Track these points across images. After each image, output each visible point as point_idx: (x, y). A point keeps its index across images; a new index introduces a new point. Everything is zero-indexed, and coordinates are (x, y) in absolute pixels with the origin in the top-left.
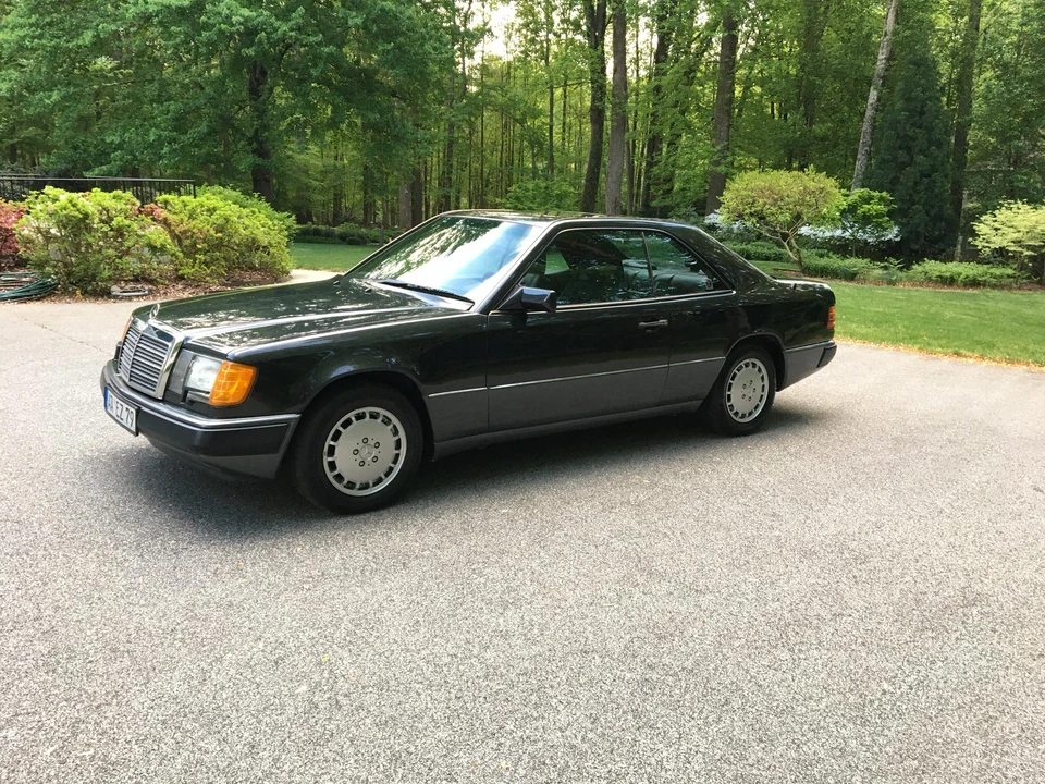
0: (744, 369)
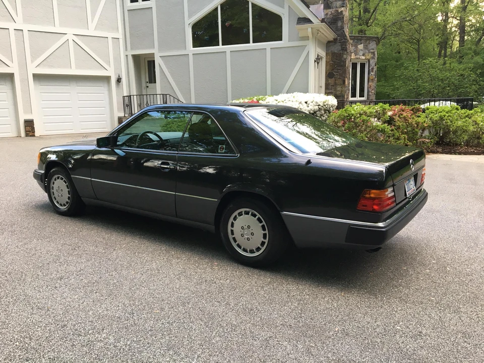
0: (244, 215)
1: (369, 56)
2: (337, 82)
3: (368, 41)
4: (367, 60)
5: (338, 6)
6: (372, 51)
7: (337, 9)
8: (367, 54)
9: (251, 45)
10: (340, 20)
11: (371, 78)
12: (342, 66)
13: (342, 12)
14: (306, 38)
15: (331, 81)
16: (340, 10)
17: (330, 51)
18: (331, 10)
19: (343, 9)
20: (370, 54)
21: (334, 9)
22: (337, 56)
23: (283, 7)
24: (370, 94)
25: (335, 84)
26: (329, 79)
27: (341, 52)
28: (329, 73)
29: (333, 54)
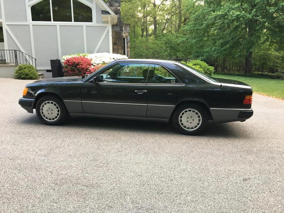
0: (188, 112)
1: (127, 34)
2: (119, 48)
3: (126, 26)
4: (126, 36)
5: (117, 6)
6: (128, 31)
7: (116, 7)
8: (126, 33)
9: (73, 23)
10: (119, 14)
11: (128, 46)
12: (121, 39)
13: (119, 9)
14: (107, 22)
15: (116, 47)
16: (118, 8)
17: (114, 30)
18: (113, 8)
19: (119, 8)
20: (127, 33)
21: (115, 7)
22: (118, 33)
23: (93, 3)
24: (129, 55)
25: (118, 49)
26: (114, 46)
27: (120, 31)
28: (114, 42)
29: (116, 32)
